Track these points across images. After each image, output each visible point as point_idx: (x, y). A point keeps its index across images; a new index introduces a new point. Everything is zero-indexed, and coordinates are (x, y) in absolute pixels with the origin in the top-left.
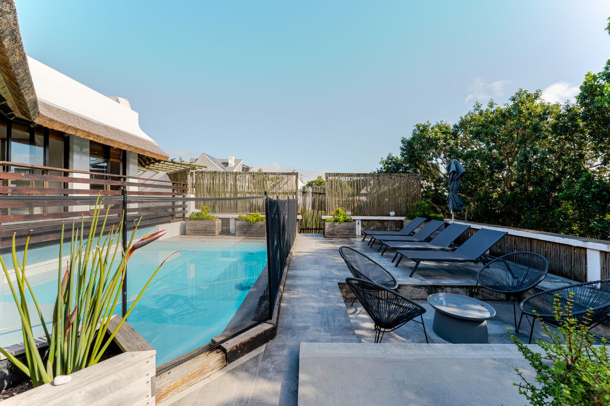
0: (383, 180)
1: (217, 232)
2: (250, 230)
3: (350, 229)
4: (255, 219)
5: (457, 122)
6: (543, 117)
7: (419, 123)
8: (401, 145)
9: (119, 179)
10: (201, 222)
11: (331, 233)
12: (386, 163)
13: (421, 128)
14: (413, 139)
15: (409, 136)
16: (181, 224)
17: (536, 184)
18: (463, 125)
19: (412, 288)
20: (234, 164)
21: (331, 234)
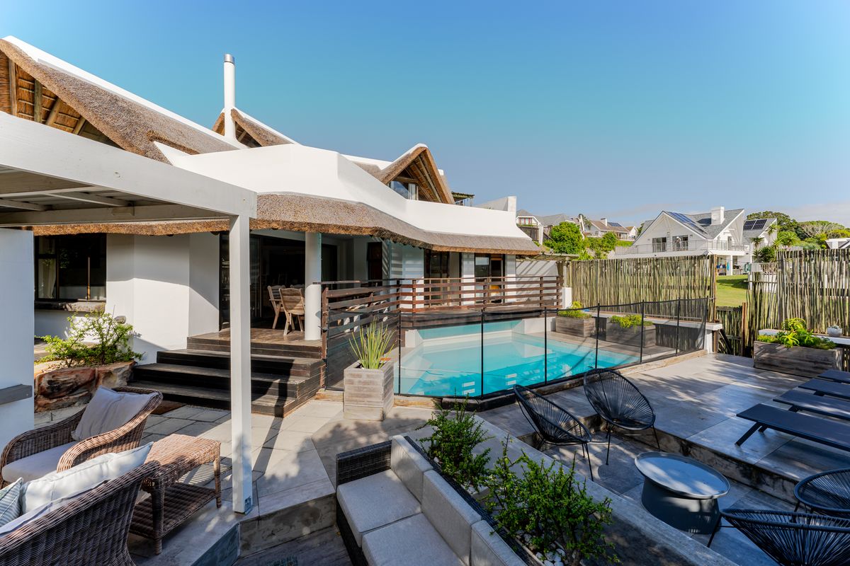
1: (586, 333)
2: (624, 337)
3: (815, 362)
4: (630, 323)
9: (500, 280)
10: (570, 319)
11: (767, 362)
16: (553, 319)
19: (713, 455)
20: (722, 219)
21: (764, 364)
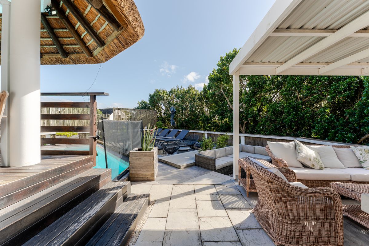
0: (142, 112)
5: (170, 90)
6: (195, 95)
7: (157, 89)
8: (149, 97)
12: (141, 104)
13: (158, 91)
14: (154, 95)
15: (152, 93)
17: (193, 116)
18: (171, 92)
